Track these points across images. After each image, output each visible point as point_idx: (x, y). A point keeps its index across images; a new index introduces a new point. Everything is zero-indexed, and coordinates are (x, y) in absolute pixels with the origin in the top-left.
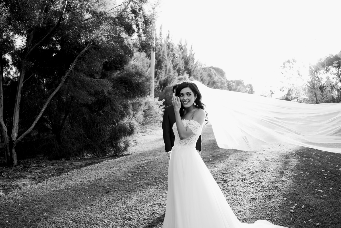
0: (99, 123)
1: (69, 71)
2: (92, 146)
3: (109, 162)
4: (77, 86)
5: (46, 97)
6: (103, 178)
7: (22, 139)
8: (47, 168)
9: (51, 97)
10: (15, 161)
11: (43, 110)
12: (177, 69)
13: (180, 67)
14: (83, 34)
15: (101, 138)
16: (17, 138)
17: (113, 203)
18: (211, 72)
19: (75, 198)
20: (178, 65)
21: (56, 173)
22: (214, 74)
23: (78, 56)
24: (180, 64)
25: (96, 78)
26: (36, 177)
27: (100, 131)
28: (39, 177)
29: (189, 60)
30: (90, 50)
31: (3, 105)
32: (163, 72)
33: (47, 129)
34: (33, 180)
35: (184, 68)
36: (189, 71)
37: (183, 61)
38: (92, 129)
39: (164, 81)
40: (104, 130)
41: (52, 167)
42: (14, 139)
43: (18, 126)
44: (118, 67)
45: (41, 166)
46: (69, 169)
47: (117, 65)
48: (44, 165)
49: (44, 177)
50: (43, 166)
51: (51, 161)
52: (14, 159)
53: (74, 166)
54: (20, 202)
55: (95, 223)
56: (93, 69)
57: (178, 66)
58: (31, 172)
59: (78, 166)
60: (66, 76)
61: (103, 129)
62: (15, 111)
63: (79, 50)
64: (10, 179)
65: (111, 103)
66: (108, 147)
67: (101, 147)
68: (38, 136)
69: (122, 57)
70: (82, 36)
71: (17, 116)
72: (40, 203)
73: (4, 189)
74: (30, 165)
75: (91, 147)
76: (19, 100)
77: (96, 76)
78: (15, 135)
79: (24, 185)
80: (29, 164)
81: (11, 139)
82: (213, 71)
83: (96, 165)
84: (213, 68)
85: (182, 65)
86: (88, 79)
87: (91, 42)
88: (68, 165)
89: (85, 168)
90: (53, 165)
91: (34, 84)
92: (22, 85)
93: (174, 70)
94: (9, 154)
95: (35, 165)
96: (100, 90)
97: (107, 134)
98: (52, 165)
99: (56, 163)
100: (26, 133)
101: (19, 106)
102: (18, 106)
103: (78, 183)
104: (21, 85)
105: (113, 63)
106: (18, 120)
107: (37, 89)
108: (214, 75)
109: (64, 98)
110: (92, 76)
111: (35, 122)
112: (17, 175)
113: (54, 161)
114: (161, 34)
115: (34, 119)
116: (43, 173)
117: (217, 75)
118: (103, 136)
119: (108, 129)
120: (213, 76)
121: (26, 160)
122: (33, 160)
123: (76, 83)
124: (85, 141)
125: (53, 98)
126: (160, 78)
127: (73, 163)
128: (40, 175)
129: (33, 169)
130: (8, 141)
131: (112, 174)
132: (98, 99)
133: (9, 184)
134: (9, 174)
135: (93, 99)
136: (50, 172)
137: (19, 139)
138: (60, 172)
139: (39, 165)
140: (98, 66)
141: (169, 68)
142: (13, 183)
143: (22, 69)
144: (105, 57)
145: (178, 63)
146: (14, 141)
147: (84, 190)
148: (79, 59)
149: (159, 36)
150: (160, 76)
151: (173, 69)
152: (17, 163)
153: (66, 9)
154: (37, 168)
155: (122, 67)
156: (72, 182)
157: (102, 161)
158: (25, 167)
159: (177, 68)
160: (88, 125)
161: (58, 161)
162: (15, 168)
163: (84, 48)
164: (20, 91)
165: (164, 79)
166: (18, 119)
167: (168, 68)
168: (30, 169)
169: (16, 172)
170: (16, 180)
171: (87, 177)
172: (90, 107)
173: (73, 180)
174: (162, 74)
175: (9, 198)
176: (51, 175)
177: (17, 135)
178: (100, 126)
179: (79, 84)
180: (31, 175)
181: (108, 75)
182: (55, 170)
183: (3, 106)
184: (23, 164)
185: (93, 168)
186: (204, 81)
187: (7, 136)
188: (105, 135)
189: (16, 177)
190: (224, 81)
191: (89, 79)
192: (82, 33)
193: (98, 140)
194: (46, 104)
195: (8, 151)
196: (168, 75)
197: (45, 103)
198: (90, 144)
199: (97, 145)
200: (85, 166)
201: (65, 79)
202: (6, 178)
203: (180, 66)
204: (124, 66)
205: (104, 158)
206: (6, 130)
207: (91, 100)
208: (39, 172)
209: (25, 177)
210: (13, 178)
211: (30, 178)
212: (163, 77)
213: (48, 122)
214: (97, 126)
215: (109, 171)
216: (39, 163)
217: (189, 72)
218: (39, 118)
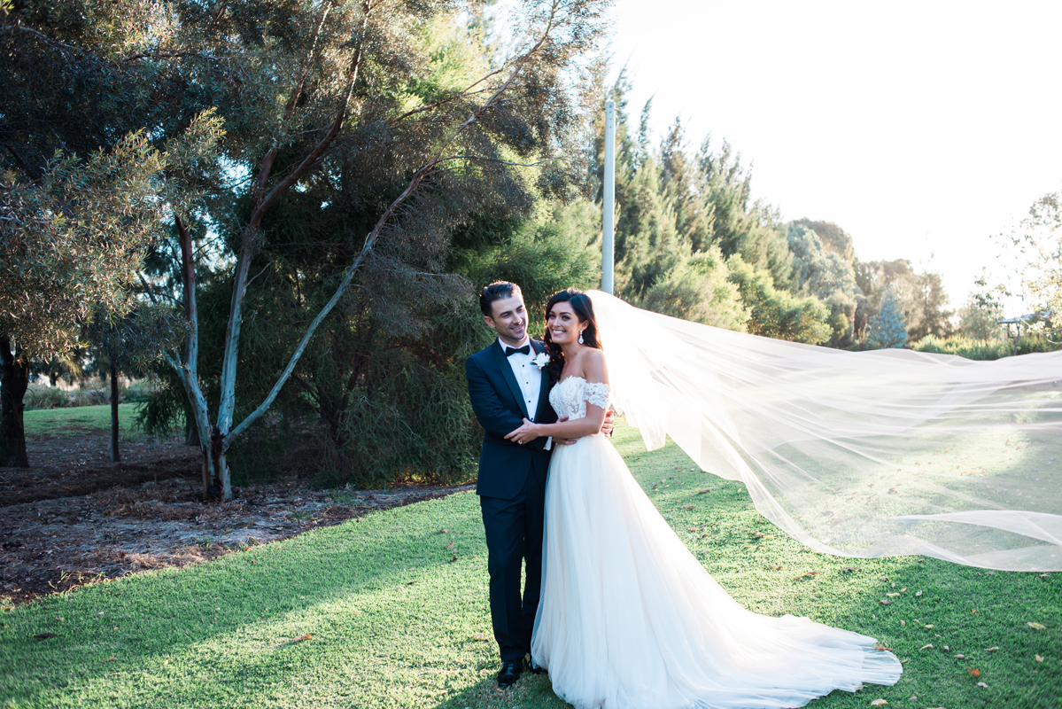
0: (443, 391)
1: (364, 252)
2: (423, 453)
3: (467, 496)
4: (383, 293)
5: (303, 320)
6: (446, 531)
7: (244, 431)
8: (306, 506)
9: (318, 320)
10: (227, 489)
11: (297, 355)
12: (690, 232)
13: (701, 225)
14: (400, 155)
15: (447, 432)
16: (231, 429)
17: (461, 580)
18: (804, 237)
19: (372, 570)
20: (697, 220)
21: (328, 518)
22: (813, 243)
23: (387, 211)
24: (703, 217)
25: (432, 272)
26: (278, 527)
27: (445, 412)
28: (287, 527)
29: (731, 203)
30: (418, 197)
31: (196, 342)
32: (641, 243)
33: (308, 407)
34: (271, 533)
35: (711, 226)
36: (730, 237)
37: (711, 208)
38: (423, 407)
39: (648, 267)
40: (454, 410)
41: (319, 505)
42: (224, 430)
43: (233, 398)
44: (496, 238)
45: (292, 503)
46: (362, 511)
47: (491, 232)
48: (299, 499)
49: (299, 527)
50: (296, 502)
51: (317, 490)
52: (225, 484)
53: (376, 504)
54: (243, 574)
55: (413, 616)
56: (426, 246)
57: (694, 224)
58: (266, 515)
59: (386, 503)
60: (355, 265)
61: (451, 408)
62: (227, 359)
63: (390, 197)
64: (215, 531)
65: (473, 337)
66: (468, 456)
67: (447, 456)
68: (284, 425)
69: (502, 211)
70: (398, 160)
71: (232, 372)
72: (290, 577)
73: (205, 550)
74: (263, 499)
75: (421, 455)
76: (235, 331)
77: (434, 265)
78: (227, 420)
79: (251, 542)
80: (261, 496)
81: (216, 431)
82: (810, 235)
83: (433, 501)
84: (811, 225)
85: (705, 221)
86: (411, 272)
87: (419, 176)
88: (361, 501)
89: (404, 508)
90: (321, 499)
91: (272, 289)
92: (245, 290)
93: (679, 233)
94: (212, 469)
95: (276, 499)
96: (443, 303)
97: (463, 420)
98: (320, 501)
99: (331, 495)
100: (253, 415)
101: (236, 346)
102: (233, 345)
103: (383, 540)
104: (242, 290)
105: (480, 226)
106: (234, 383)
107: (282, 299)
108: (815, 247)
109: (353, 325)
110: (423, 265)
111: (277, 388)
112: (234, 522)
113: (326, 492)
114: (643, 128)
115: (274, 381)
116: (297, 517)
117: (821, 246)
118: (453, 425)
119: (466, 408)
120: (811, 249)
121: (252, 488)
122: (271, 487)
123: (380, 286)
124: (404, 438)
125: (321, 326)
126: (635, 260)
127: (375, 496)
128: (288, 522)
129: (271, 509)
130: (209, 436)
131: (472, 523)
132: (441, 326)
133: (216, 538)
134: (211, 518)
135: (425, 325)
136: (315, 516)
137: (237, 431)
138: (339, 516)
139: (287, 499)
140: (438, 239)
141: (665, 230)
142: (224, 537)
143: (243, 251)
144: (455, 215)
145: (696, 212)
146: (223, 436)
147: (395, 556)
148: (389, 221)
149: (639, 134)
150: (635, 255)
151: (677, 232)
152: (231, 492)
153: (355, 90)
154: (280, 508)
155: (506, 238)
156: (367, 539)
157: (451, 493)
158: (251, 503)
159: (693, 229)
160: (413, 395)
161: (334, 492)
162: (227, 505)
163: (403, 189)
164: (238, 307)
165: (646, 261)
166: (234, 379)
167: (660, 229)
168: (263, 509)
169: (229, 515)
170: (230, 532)
171: (405, 528)
172: (419, 349)
173: (370, 533)
174: (640, 249)
175: (219, 568)
176: (316, 522)
177: (231, 420)
178: (445, 398)
179: (388, 288)
180: (268, 521)
181: (467, 260)
182: (328, 513)
183: (196, 346)
184: (245, 496)
185: (423, 507)
186: (780, 267)
187: (206, 422)
188: (457, 423)
189: (230, 526)
190: (847, 265)
191: (415, 275)
192: (397, 151)
193: (439, 435)
194: (306, 341)
195: (210, 460)
196: (661, 249)
197: (302, 336)
198: (418, 448)
199: (436, 450)
200: (405, 504)
201: (353, 274)
202: (206, 528)
203: (701, 221)
204: (511, 235)
205: (456, 487)
206: (205, 408)
207: (422, 330)
208: (287, 516)
209: (252, 526)
210: (223, 527)
211: (265, 528)
212: (643, 255)
213: (309, 390)
214: (438, 399)
215: (464, 516)
216: (285, 495)
217: (731, 239)
218: (286, 375)
